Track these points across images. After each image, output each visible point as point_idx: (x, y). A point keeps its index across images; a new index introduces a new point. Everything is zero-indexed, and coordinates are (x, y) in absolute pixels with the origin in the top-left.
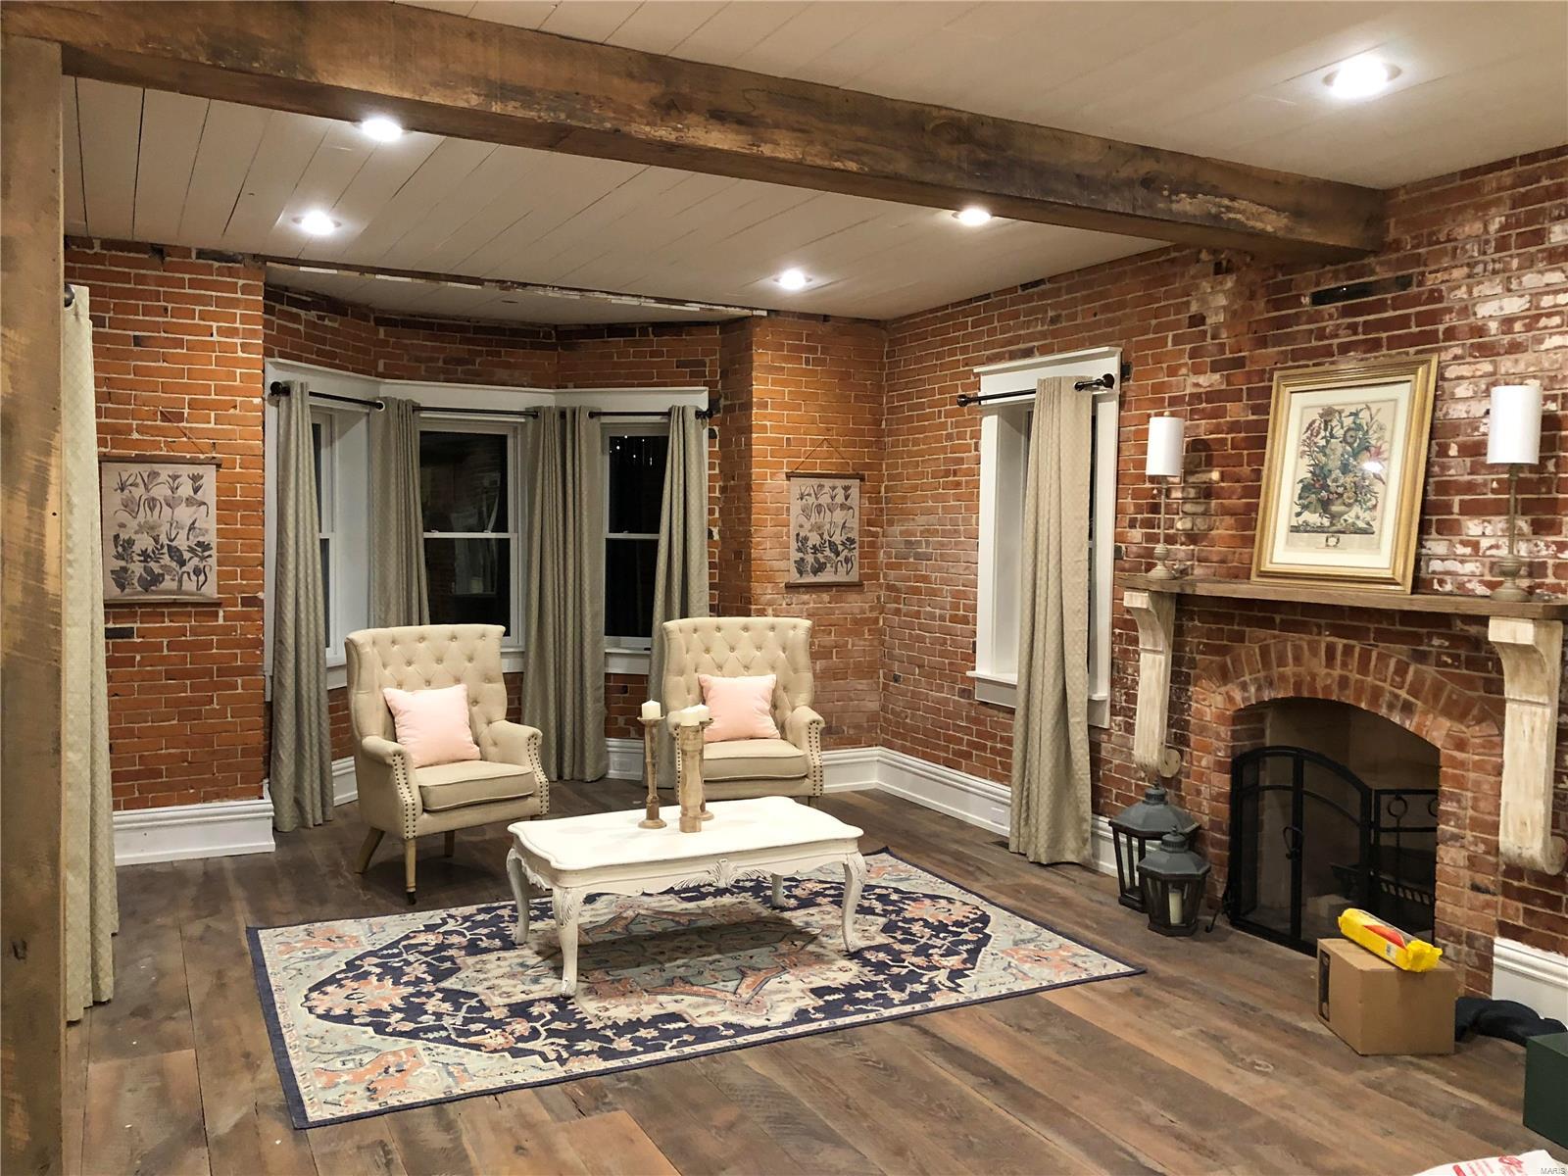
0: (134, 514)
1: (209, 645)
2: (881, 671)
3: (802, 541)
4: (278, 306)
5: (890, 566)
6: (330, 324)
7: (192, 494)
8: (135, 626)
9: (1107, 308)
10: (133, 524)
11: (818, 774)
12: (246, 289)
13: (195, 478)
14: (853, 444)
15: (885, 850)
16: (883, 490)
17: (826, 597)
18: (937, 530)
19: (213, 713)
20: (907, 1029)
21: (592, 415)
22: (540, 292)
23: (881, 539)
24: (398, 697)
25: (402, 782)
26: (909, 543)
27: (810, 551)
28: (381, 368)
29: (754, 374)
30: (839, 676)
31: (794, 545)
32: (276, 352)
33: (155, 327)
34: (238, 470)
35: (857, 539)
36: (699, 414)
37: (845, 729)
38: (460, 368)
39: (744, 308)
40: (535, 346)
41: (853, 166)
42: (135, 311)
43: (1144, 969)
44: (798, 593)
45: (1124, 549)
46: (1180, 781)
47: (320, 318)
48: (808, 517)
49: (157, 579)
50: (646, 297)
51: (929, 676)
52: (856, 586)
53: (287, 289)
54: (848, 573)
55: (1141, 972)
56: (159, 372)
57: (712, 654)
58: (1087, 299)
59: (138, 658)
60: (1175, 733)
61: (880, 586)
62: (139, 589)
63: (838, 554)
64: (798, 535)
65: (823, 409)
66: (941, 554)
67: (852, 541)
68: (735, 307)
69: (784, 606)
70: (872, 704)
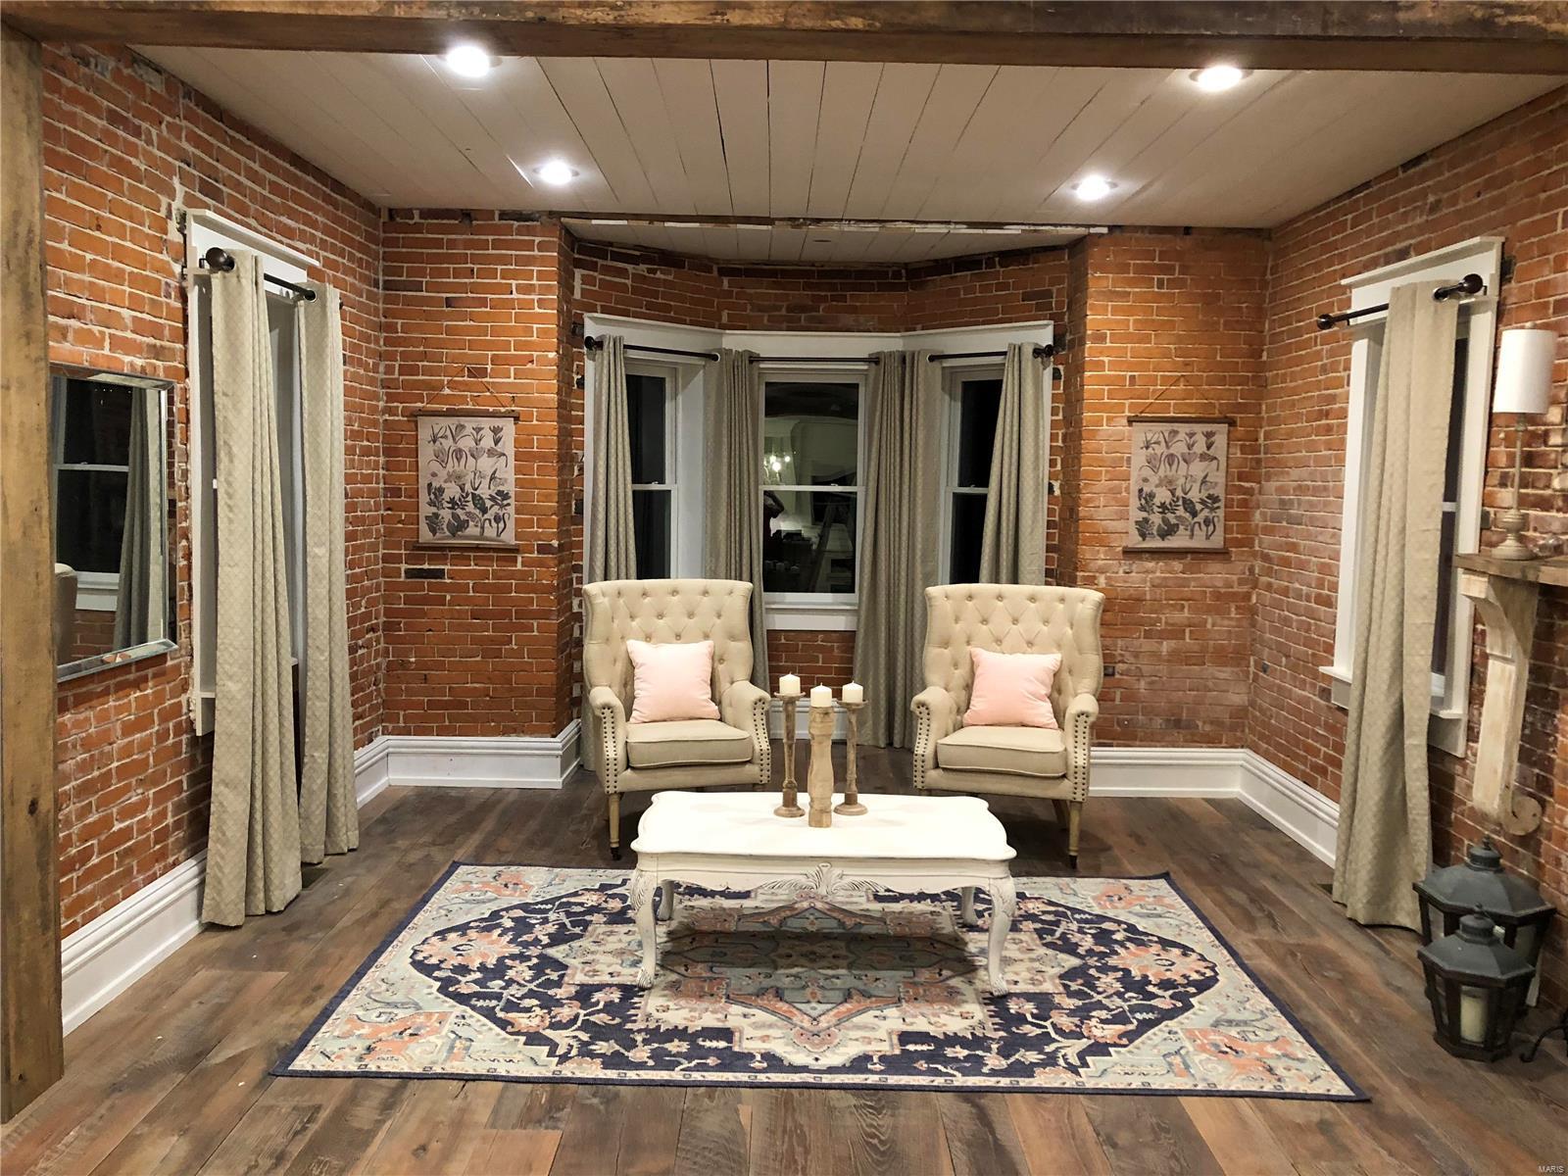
0: (443, 463)
1: (508, 589)
2: (1252, 658)
3: (1148, 500)
4: (600, 262)
5: (1268, 531)
6: (662, 277)
7: (493, 445)
8: (446, 568)
9: (1490, 185)
10: (443, 474)
11: (1080, 776)
12: (542, 247)
13: (496, 431)
14: (1222, 381)
15: (1166, 876)
16: (1262, 435)
17: (1177, 565)
18: (1308, 487)
19: (512, 653)
20: (966, 1107)
21: (932, 358)
22: (835, 227)
23: (1257, 496)
24: (638, 648)
25: (609, 735)
26: (1282, 502)
27: (1156, 509)
28: (725, 319)
29: (1089, 302)
30: (1194, 661)
31: (1134, 502)
32: (599, 308)
33: (463, 288)
34: (535, 422)
35: (1222, 497)
36: (1038, 352)
37: (1200, 724)
38: (803, 316)
39: (1077, 226)
40: (882, 287)
41: (856, 23)
42: (445, 273)
43: (1368, 1095)
44: (1141, 559)
45: (1492, 515)
46: (1539, 843)
47: (649, 271)
48: (1155, 469)
49: (463, 525)
50: (956, 223)
51: (1294, 668)
52: (1221, 554)
53: (611, 244)
54: (1208, 537)
55: (1361, 1099)
56: (467, 331)
57: (990, 626)
58: (1470, 175)
59: (448, 597)
60: (1538, 775)
61: (1254, 555)
62: (448, 533)
63: (1194, 514)
64: (1141, 491)
65: (1179, 339)
66: (1311, 517)
67: (1215, 499)
68: (1066, 225)
69: (1121, 573)
70: (1237, 697)
